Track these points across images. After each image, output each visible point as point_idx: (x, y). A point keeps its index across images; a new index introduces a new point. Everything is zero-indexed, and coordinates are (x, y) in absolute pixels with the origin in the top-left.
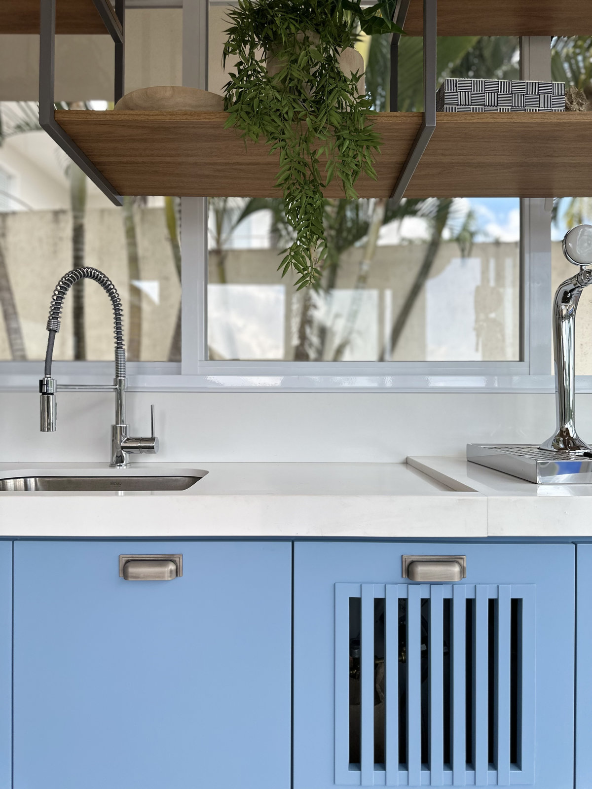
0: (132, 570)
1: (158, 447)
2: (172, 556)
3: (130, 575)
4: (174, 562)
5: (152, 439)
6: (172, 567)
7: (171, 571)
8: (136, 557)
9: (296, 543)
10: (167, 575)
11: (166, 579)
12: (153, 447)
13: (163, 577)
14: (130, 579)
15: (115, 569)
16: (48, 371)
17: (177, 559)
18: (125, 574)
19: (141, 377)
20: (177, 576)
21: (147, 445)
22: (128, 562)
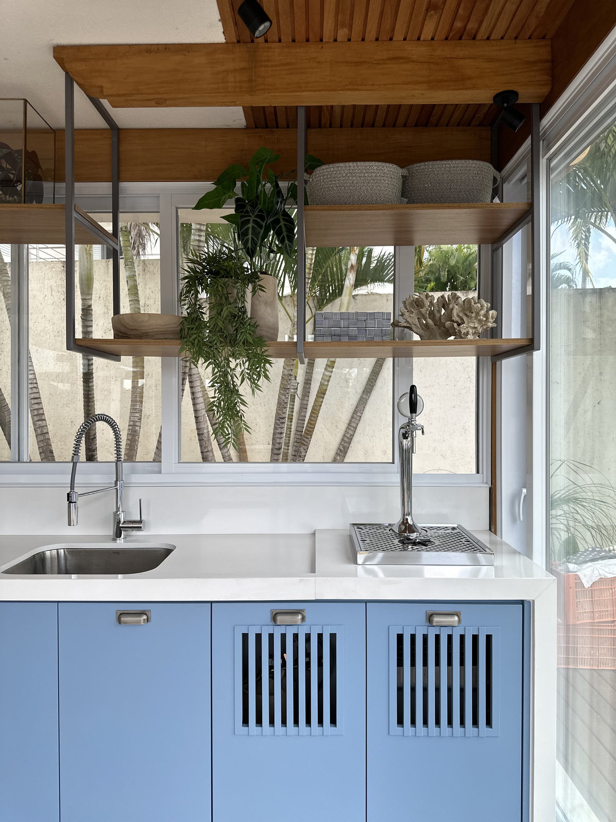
0: (123, 619)
1: (144, 527)
2: (145, 611)
3: (122, 622)
4: (146, 614)
5: (140, 522)
6: (145, 617)
7: (144, 620)
8: (125, 612)
9: (213, 604)
10: (142, 621)
11: (142, 624)
12: (141, 527)
13: (140, 623)
14: (122, 624)
15: (114, 618)
16: (72, 487)
17: (148, 613)
18: (119, 621)
19: (133, 475)
20: (148, 622)
21: (137, 525)
22: (121, 614)
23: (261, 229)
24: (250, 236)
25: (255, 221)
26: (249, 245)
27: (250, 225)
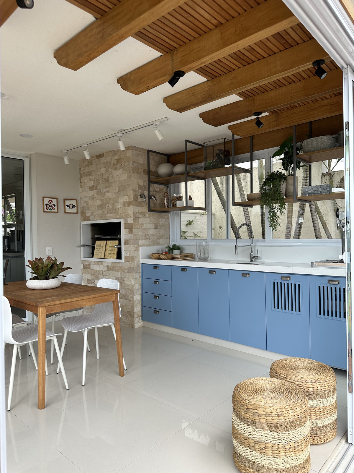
4: (249, 274)
9: (265, 273)
11: (247, 276)
12: (258, 258)
22: (243, 274)
23: (288, 162)
24: (285, 165)
25: (287, 160)
26: (285, 167)
27: (285, 162)
